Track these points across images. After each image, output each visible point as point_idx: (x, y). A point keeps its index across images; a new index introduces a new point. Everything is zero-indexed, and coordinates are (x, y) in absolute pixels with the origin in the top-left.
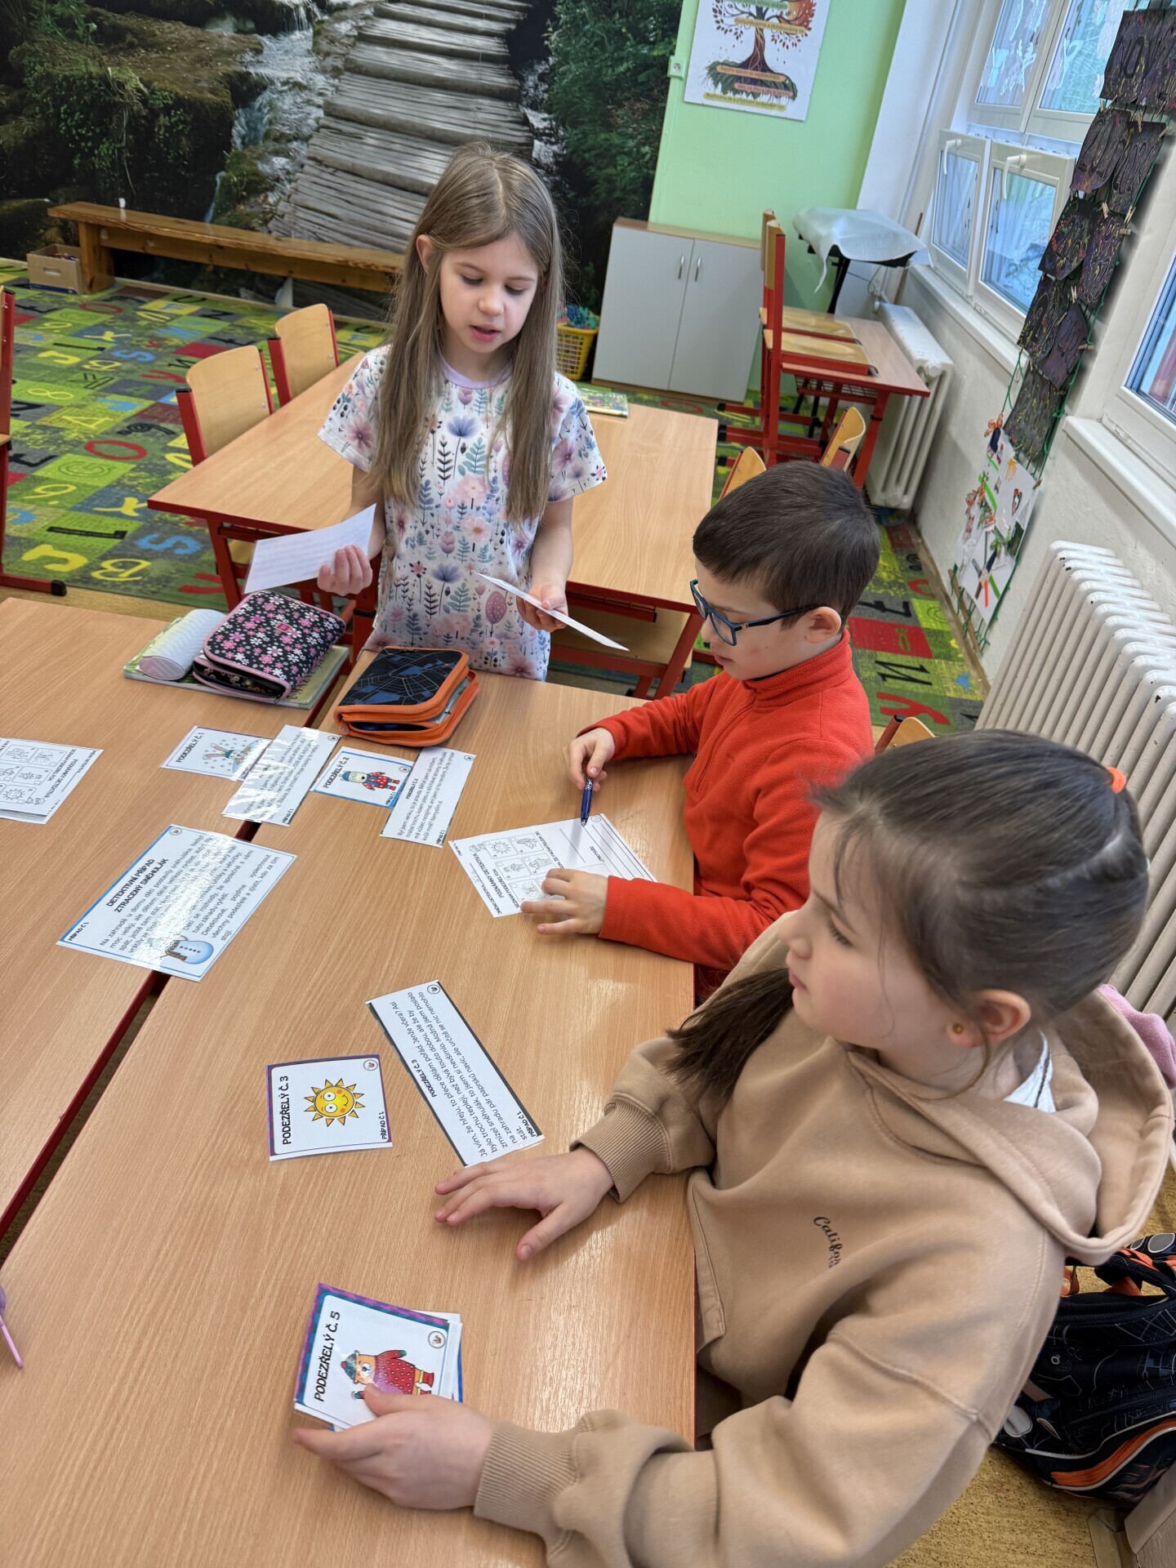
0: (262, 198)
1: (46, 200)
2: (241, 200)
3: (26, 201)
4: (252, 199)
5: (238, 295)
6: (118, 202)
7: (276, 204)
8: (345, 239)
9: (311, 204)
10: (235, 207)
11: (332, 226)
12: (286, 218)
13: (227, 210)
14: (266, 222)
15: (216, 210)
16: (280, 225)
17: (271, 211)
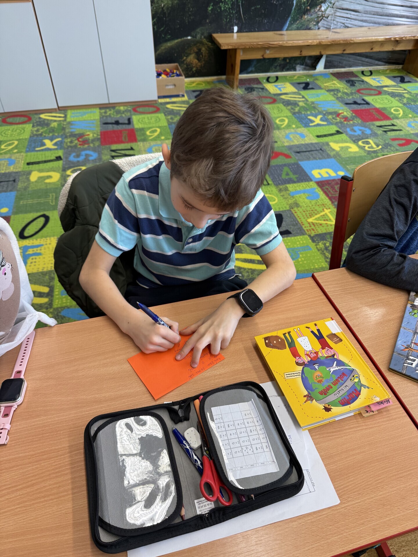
0: (318, 8)
1: (189, 38)
2: (306, 12)
3: (176, 41)
4: (312, 10)
5: (295, 70)
6: (233, 29)
7: (326, 10)
8: (360, 23)
9: (345, 6)
10: (302, 17)
11: (353, 17)
12: (329, 18)
13: (297, 20)
14: (318, 22)
15: (290, 22)
16: (325, 23)
17: (322, 16)
